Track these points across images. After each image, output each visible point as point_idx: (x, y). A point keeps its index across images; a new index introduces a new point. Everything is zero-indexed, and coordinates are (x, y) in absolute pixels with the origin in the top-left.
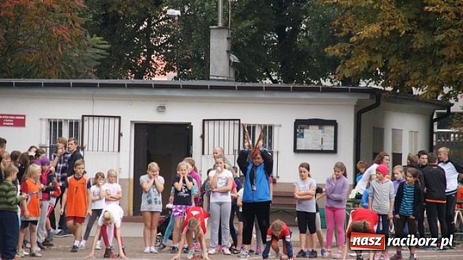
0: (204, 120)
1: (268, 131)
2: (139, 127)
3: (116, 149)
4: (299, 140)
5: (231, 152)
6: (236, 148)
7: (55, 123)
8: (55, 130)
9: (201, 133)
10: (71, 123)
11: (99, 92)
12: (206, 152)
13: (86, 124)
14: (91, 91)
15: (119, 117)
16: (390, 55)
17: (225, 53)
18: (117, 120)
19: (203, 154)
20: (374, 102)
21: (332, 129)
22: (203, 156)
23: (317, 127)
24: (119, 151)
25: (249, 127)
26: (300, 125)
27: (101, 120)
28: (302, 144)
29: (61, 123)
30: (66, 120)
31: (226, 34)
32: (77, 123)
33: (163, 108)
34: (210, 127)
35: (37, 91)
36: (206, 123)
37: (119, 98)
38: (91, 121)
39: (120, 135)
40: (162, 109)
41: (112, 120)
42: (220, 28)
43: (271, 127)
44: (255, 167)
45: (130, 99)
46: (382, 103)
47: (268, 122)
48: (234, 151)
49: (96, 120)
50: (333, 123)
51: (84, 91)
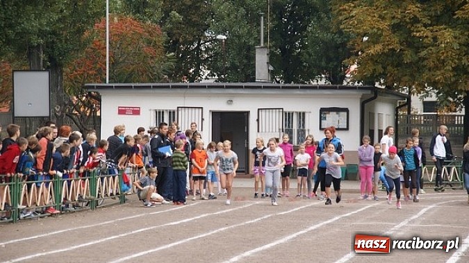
0: (259, 109)
1: (302, 116)
2: (215, 114)
3: (200, 128)
4: (323, 121)
5: (277, 130)
6: (281, 127)
7: (159, 112)
8: (159, 117)
9: (257, 118)
10: (170, 112)
11: (189, 91)
12: (260, 131)
13: (180, 112)
14: (183, 91)
15: (202, 108)
16: (388, 65)
17: (266, 64)
18: (200, 110)
19: (258, 131)
20: (373, 96)
21: (346, 113)
22: (259, 134)
23: (335, 113)
24: (202, 129)
25: (289, 114)
26: (323, 111)
27: (190, 110)
28: (325, 124)
29: (163, 112)
30: (166, 110)
31: (266, 51)
32: (174, 112)
33: (232, 101)
34: (263, 114)
35: (147, 91)
36: (260, 111)
37: (203, 95)
38: (183, 111)
39: (203, 119)
40: (230, 102)
41: (197, 110)
42: (262, 47)
43: (304, 113)
45: (209, 96)
46: (379, 97)
47: (301, 110)
48: (280, 129)
49: (187, 109)
50: (346, 110)
51: (179, 91)
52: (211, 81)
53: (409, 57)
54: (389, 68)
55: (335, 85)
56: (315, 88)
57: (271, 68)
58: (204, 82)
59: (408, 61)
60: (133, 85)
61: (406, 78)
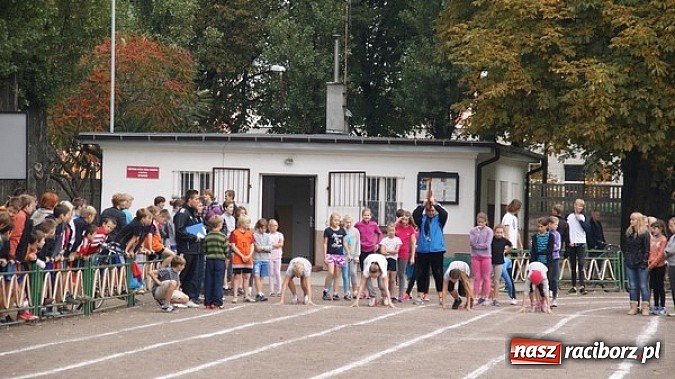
0: (330, 173)
1: (392, 183)
2: (267, 179)
3: (245, 200)
4: (421, 191)
5: (357, 203)
6: (362, 199)
7: (187, 175)
8: (187, 182)
9: (327, 185)
10: (202, 176)
11: (230, 145)
12: (332, 204)
13: (216, 176)
14: (222, 145)
15: (249, 170)
16: (515, 112)
17: (341, 108)
18: (246, 172)
19: (329, 204)
20: (494, 156)
21: (454, 181)
22: (330, 208)
23: (439, 180)
24: (248, 201)
25: (374, 180)
26: (423, 177)
27: (231, 172)
29: (192, 175)
30: (197, 173)
31: (342, 90)
32: (208, 175)
33: (292, 161)
34: (336, 179)
35: (170, 144)
36: (332, 175)
37: (250, 151)
38: (221, 173)
39: (249, 186)
40: (289, 162)
41: (241, 172)
42: (336, 84)
43: (395, 180)
44: (429, 219)
45: (259, 152)
46: (502, 158)
47: (391, 175)
48: (360, 202)
49: (227, 172)
50: (455, 176)
51: (215, 144)
52: (263, 131)
53: (545, 101)
54: (517, 117)
55: (440, 140)
56: (411, 143)
57: (349, 114)
58: (252, 132)
59: (545, 107)
60: (149, 135)
61: (541, 131)
